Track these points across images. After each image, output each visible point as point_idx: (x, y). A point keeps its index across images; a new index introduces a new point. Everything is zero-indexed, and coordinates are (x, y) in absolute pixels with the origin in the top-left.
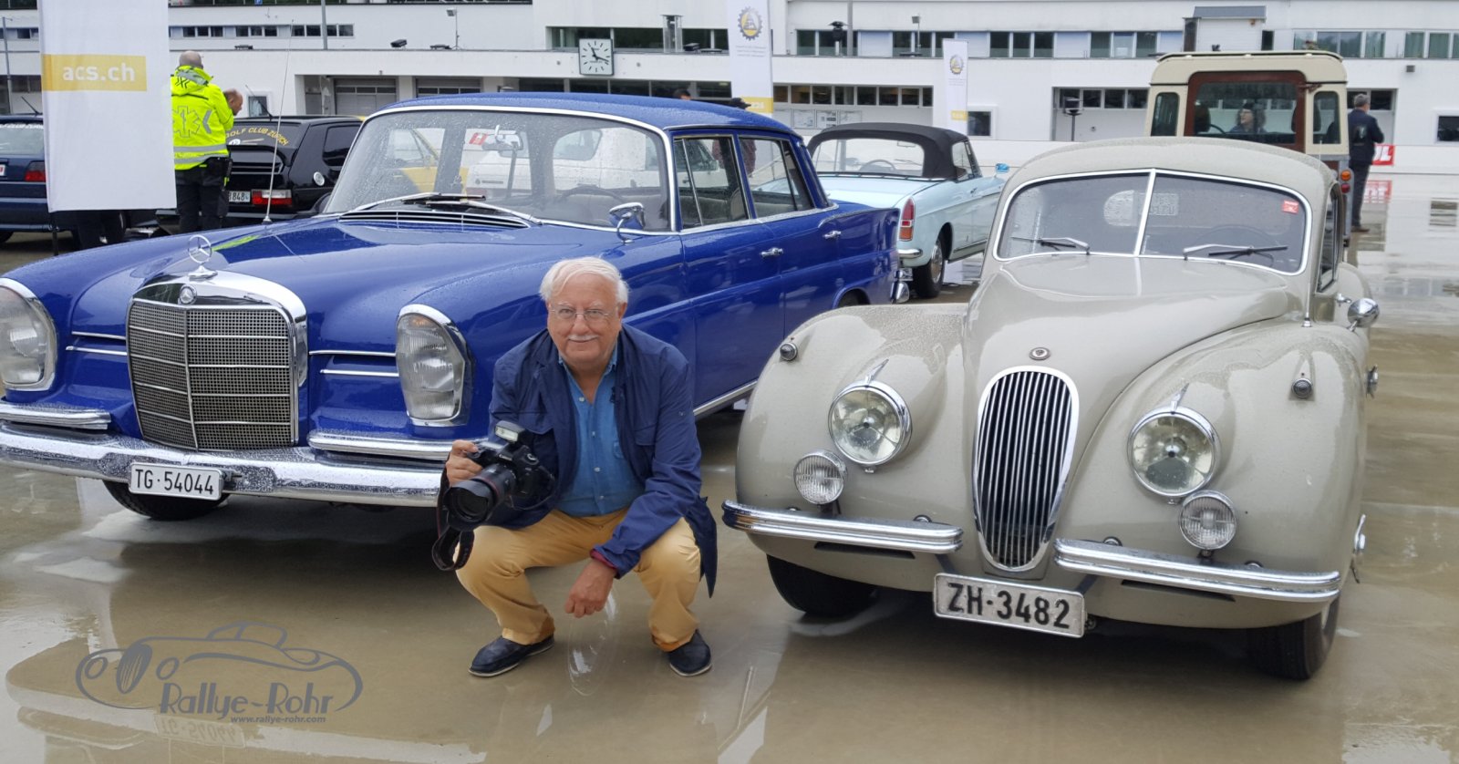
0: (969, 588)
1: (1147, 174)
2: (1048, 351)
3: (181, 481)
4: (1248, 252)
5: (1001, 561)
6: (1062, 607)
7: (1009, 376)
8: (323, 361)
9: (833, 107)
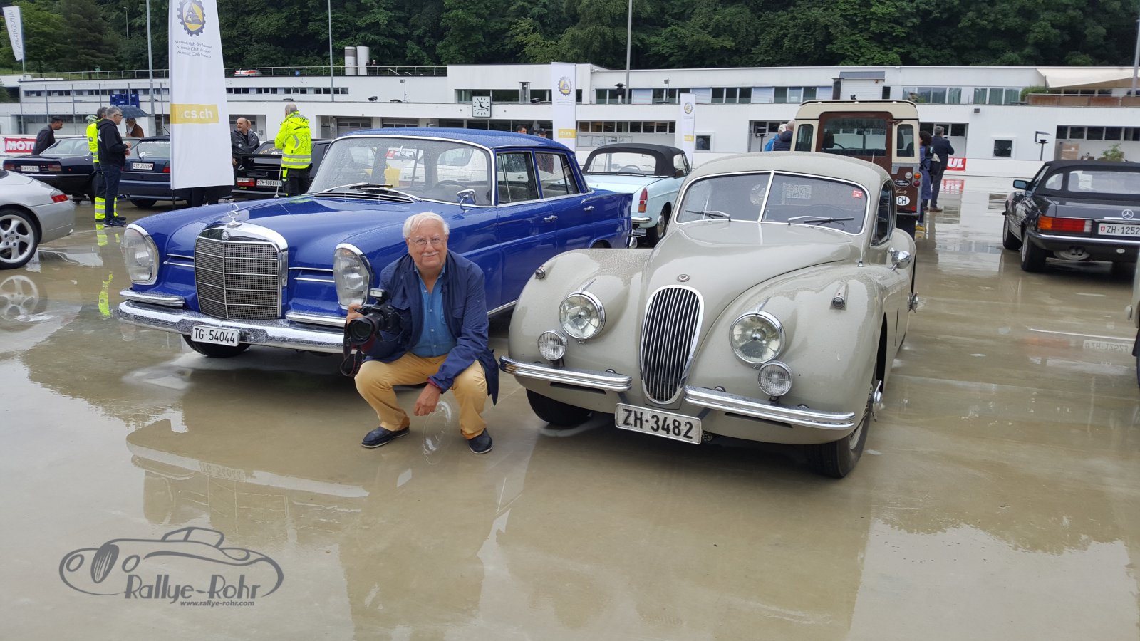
0: (635, 412)
1: (769, 174)
2: (688, 276)
3: (218, 335)
4: (829, 221)
5: (655, 398)
6: (688, 426)
7: (664, 291)
8: (297, 273)
9: (615, 134)
